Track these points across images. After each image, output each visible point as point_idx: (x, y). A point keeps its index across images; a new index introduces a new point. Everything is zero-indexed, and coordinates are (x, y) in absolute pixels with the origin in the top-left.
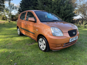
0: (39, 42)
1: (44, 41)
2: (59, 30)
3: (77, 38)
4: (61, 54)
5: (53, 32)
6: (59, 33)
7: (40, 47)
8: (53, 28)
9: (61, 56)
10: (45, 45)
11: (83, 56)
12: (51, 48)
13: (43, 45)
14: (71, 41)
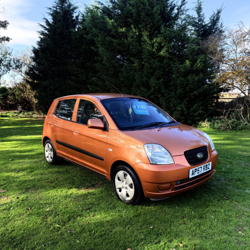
0: (116, 180)
1: (129, 177)
2: (163, 149)
3: (210, 167)
4: (171, 208)
5: (149, 154)
6: (164, 157)
7: (119, 193)
8: (150, 145)
9: (171, 211)
10: (131, 188)
11: (222, 210)
12: (147, 192)
13: (126, 188)
14: (193, 174)
